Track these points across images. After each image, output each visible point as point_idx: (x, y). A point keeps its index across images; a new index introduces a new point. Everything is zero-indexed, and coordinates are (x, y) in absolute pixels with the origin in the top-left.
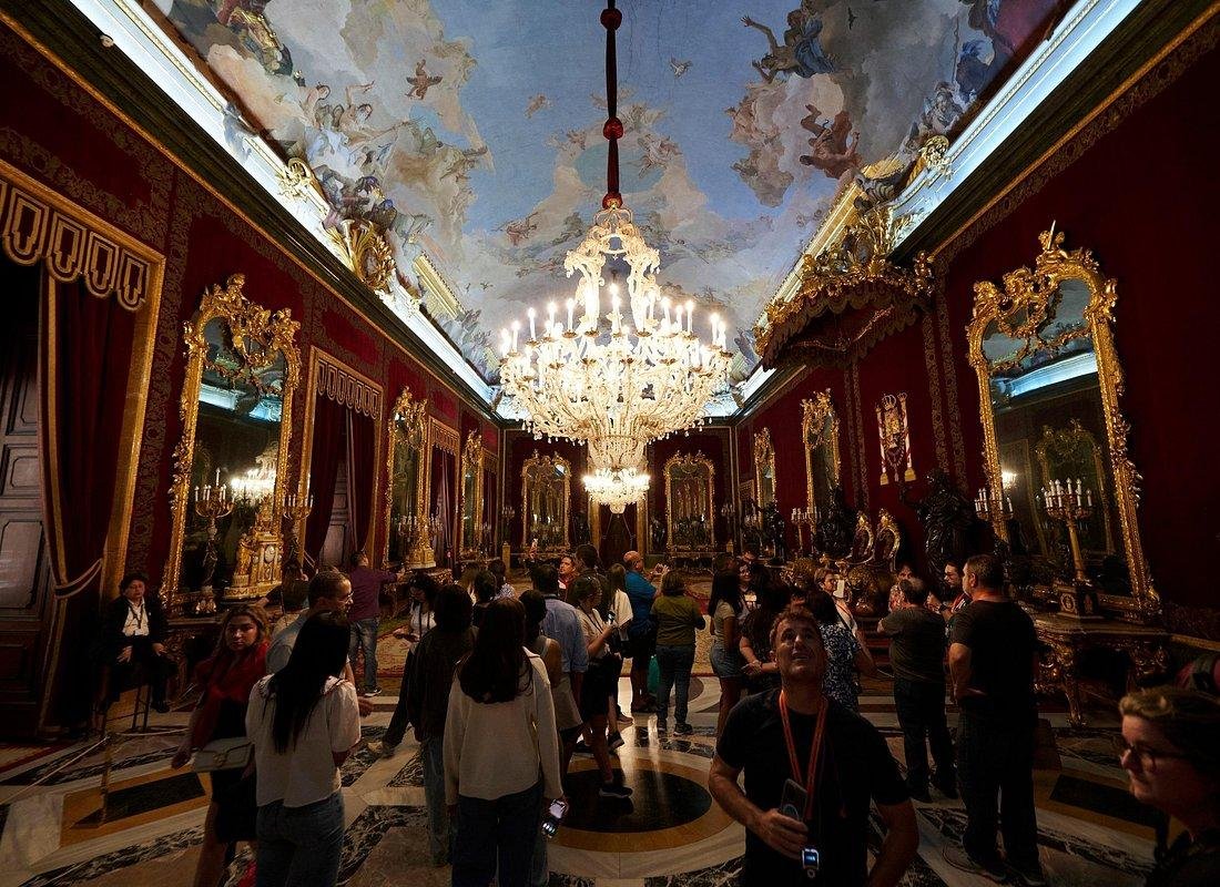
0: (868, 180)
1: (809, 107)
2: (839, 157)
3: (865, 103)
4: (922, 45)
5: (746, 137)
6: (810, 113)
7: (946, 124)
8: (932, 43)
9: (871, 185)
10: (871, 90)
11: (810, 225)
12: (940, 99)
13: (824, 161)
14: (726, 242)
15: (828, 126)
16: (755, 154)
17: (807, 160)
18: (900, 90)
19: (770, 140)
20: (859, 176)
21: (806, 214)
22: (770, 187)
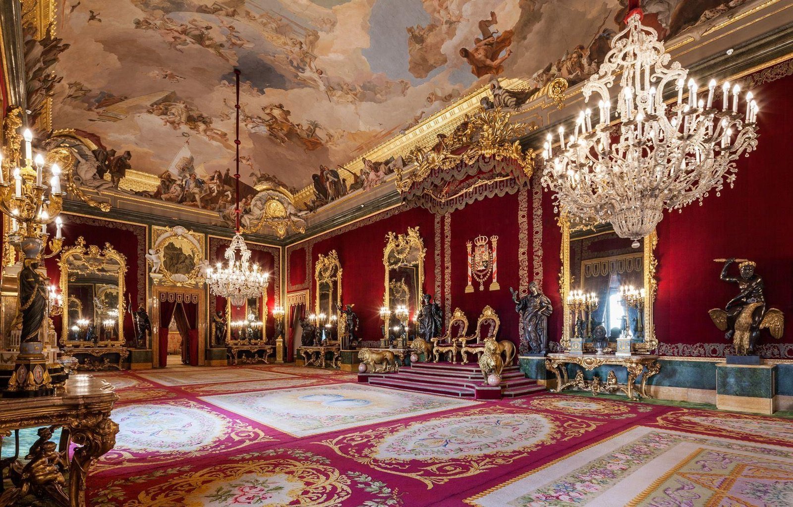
0: (500, 88)
1: (493, 14)
2: (488, 62)
3: (528, 33)
4: (584, 15)
5: (435, 10)
6: (490, 18)
7: (570, 73)
8: (590, 17)
9: (500, 92)
10: (538, 26)
11: (437, 103)
12: (574, 55)
13: (477, 60)
14: (359, 89)
15: (495, 36)
16: (432, 28)
17: (465, 53)
18: (555, 37)
19: (450, 23)
20: (494, 82)
21: (440, 94)
22: (425, 60)
